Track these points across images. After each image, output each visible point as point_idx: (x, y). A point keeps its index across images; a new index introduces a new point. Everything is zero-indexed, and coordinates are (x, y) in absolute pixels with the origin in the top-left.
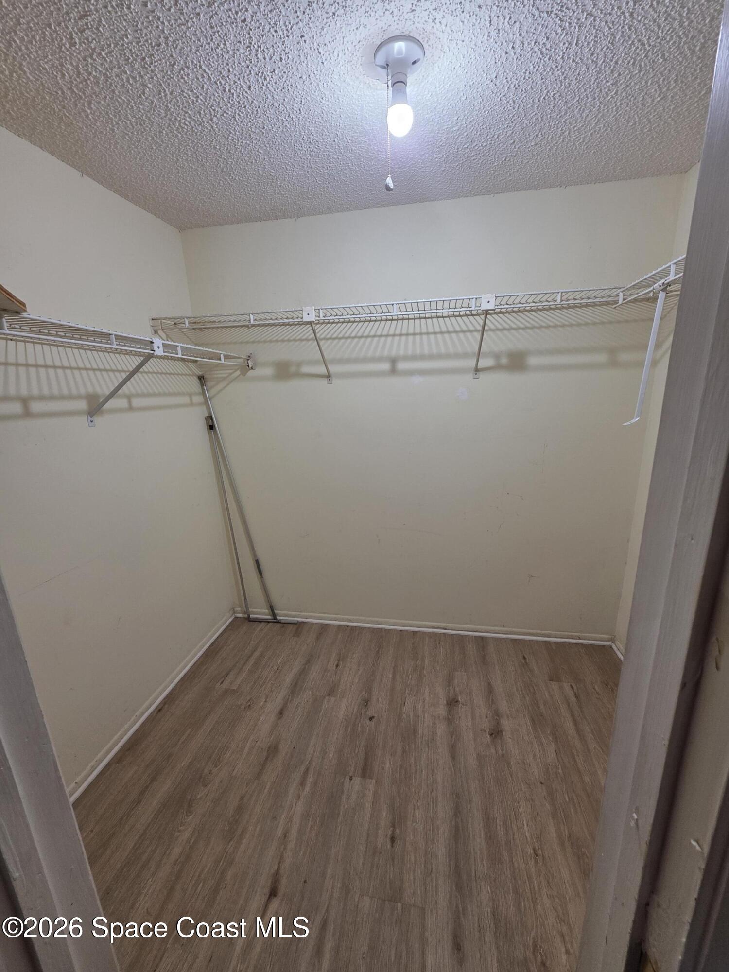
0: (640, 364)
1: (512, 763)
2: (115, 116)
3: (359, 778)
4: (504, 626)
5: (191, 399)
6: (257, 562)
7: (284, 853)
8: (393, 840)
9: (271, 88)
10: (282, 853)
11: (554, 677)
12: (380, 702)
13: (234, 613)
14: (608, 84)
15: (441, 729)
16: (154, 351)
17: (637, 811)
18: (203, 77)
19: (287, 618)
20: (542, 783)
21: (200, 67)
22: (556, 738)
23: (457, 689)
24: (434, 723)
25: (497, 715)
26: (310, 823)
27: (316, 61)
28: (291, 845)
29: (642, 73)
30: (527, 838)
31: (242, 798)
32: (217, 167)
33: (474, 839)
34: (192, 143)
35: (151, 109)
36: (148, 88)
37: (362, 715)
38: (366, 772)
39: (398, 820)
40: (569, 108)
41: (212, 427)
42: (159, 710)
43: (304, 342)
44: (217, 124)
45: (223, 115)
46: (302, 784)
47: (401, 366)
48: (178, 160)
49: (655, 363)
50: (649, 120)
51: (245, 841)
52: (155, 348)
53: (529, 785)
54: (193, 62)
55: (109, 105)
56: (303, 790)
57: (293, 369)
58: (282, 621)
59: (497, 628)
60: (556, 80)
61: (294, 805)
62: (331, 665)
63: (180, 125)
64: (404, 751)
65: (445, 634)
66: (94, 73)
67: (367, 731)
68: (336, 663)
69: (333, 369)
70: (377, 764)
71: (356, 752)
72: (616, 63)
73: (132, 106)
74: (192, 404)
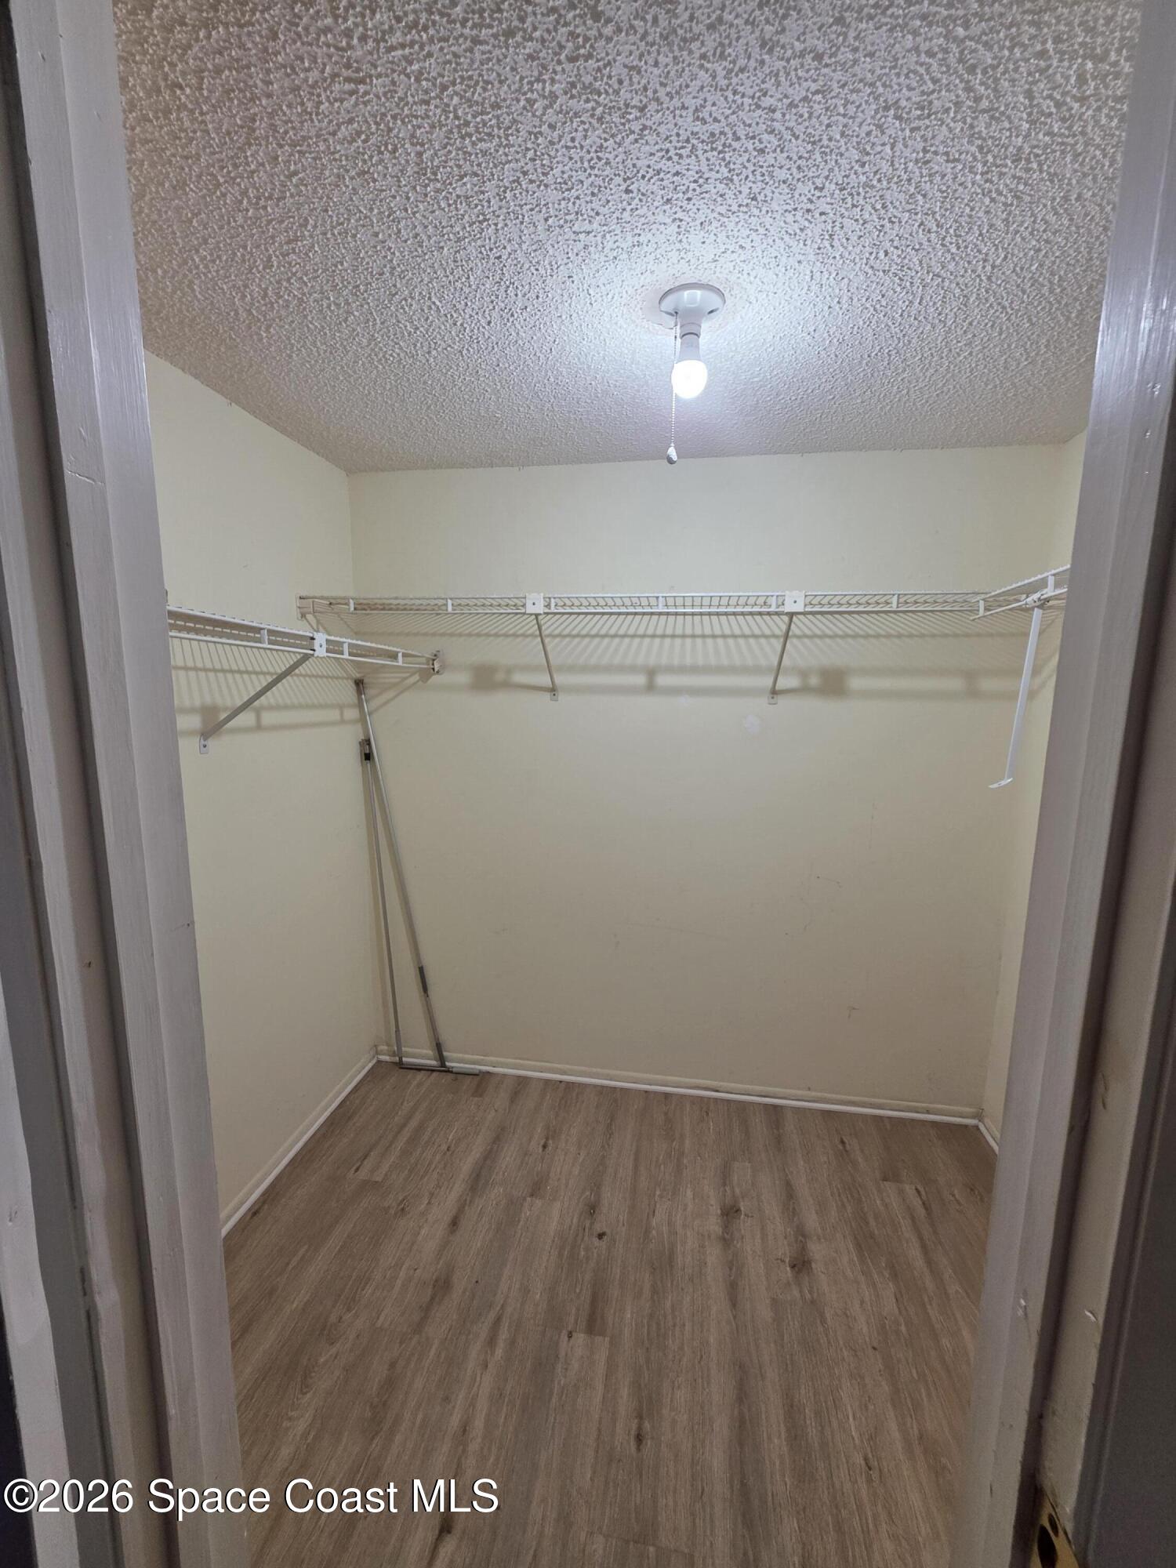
0: (1013, 696)
1: (828, 1315)
2: (299, 342)
3: (582, 1335)
4: (809, 1089)
5: (342, 714)
6: (421, 970)
7: (463, 1458)
8: (639, 1439)
9: (517, 325)
10: (459, 1459)
11: (890, 1175)
12: (614, 1206)
13: (377, 1053)
14: (959, 344)
15: (714, 1255)
16: (314, 650)
17: (1025, 1296)
18: (430, 308)
19: (462, 1065)
20: (874, 1348)
21: (430, 298)
22: (896, 1275)
23: (737, 1191)
24: (702, 1246)
25: (801, 1235)
26: (505, 1409)
27: (582, 302)
28: (474, 1447)
29: (1003, 336)
30: (853, 1439)
31: (393, 1365)
32: (422, 403)
33: (769, 1438)
34: (395, 376)
35: (350, 337)
36: (354, 316)
37: (587, 1230)
38: (593, 1324)
39: (646, 1408)
40: (909, 366)
41: (368, 757)
42: (255, 1214)
43: (520, 639)
44: (435, 358)
45: (446, 349)
46: (491, 1341)
47: (662, 680)
48: (370, 393)
49: (1032, 695)
50: (1014, 384)
51: (398, 1438)
52: (316, 647)
53: (855, 1351)
54: (420, 293)
55: (294, 330)
56: (493, 1354)
57: (500, 677)
58: (454, 1070)
59: (799, 1092)
60: (892, 337)
61: (478, 1379)
62: (535, 1146)
63: (384, 356)
64: (654, 1291)
65: (716, 1100)
66: (286, 297)
67: (595, 1255)
68: (542, 1142)
69: (559, 679)
70: (612, 1311)
71: (578, 1291)
72: (971, 324)
73: (325, 334)
74: (343, 722)
